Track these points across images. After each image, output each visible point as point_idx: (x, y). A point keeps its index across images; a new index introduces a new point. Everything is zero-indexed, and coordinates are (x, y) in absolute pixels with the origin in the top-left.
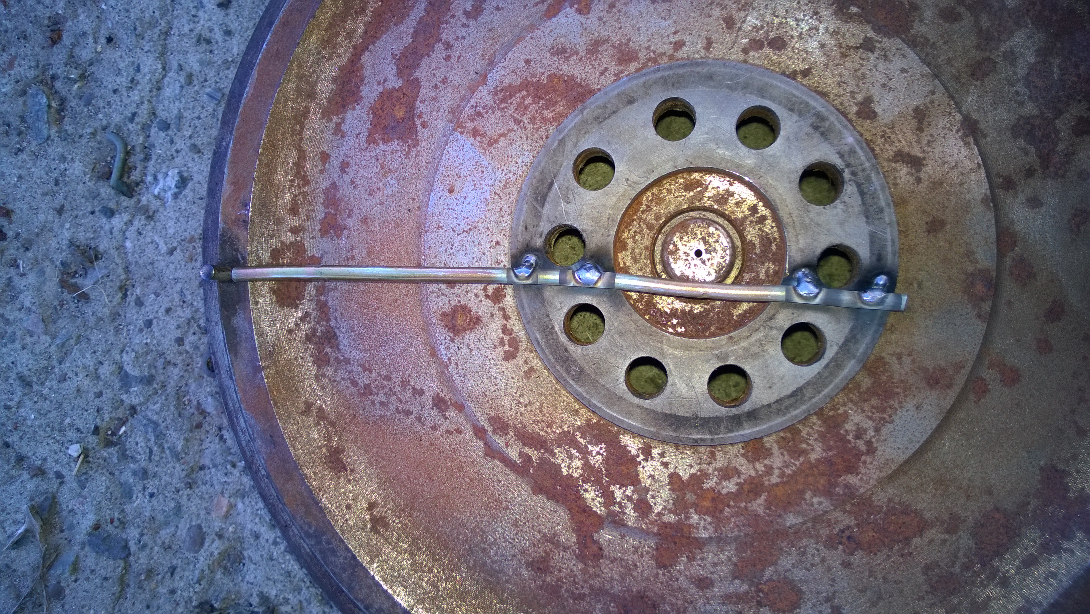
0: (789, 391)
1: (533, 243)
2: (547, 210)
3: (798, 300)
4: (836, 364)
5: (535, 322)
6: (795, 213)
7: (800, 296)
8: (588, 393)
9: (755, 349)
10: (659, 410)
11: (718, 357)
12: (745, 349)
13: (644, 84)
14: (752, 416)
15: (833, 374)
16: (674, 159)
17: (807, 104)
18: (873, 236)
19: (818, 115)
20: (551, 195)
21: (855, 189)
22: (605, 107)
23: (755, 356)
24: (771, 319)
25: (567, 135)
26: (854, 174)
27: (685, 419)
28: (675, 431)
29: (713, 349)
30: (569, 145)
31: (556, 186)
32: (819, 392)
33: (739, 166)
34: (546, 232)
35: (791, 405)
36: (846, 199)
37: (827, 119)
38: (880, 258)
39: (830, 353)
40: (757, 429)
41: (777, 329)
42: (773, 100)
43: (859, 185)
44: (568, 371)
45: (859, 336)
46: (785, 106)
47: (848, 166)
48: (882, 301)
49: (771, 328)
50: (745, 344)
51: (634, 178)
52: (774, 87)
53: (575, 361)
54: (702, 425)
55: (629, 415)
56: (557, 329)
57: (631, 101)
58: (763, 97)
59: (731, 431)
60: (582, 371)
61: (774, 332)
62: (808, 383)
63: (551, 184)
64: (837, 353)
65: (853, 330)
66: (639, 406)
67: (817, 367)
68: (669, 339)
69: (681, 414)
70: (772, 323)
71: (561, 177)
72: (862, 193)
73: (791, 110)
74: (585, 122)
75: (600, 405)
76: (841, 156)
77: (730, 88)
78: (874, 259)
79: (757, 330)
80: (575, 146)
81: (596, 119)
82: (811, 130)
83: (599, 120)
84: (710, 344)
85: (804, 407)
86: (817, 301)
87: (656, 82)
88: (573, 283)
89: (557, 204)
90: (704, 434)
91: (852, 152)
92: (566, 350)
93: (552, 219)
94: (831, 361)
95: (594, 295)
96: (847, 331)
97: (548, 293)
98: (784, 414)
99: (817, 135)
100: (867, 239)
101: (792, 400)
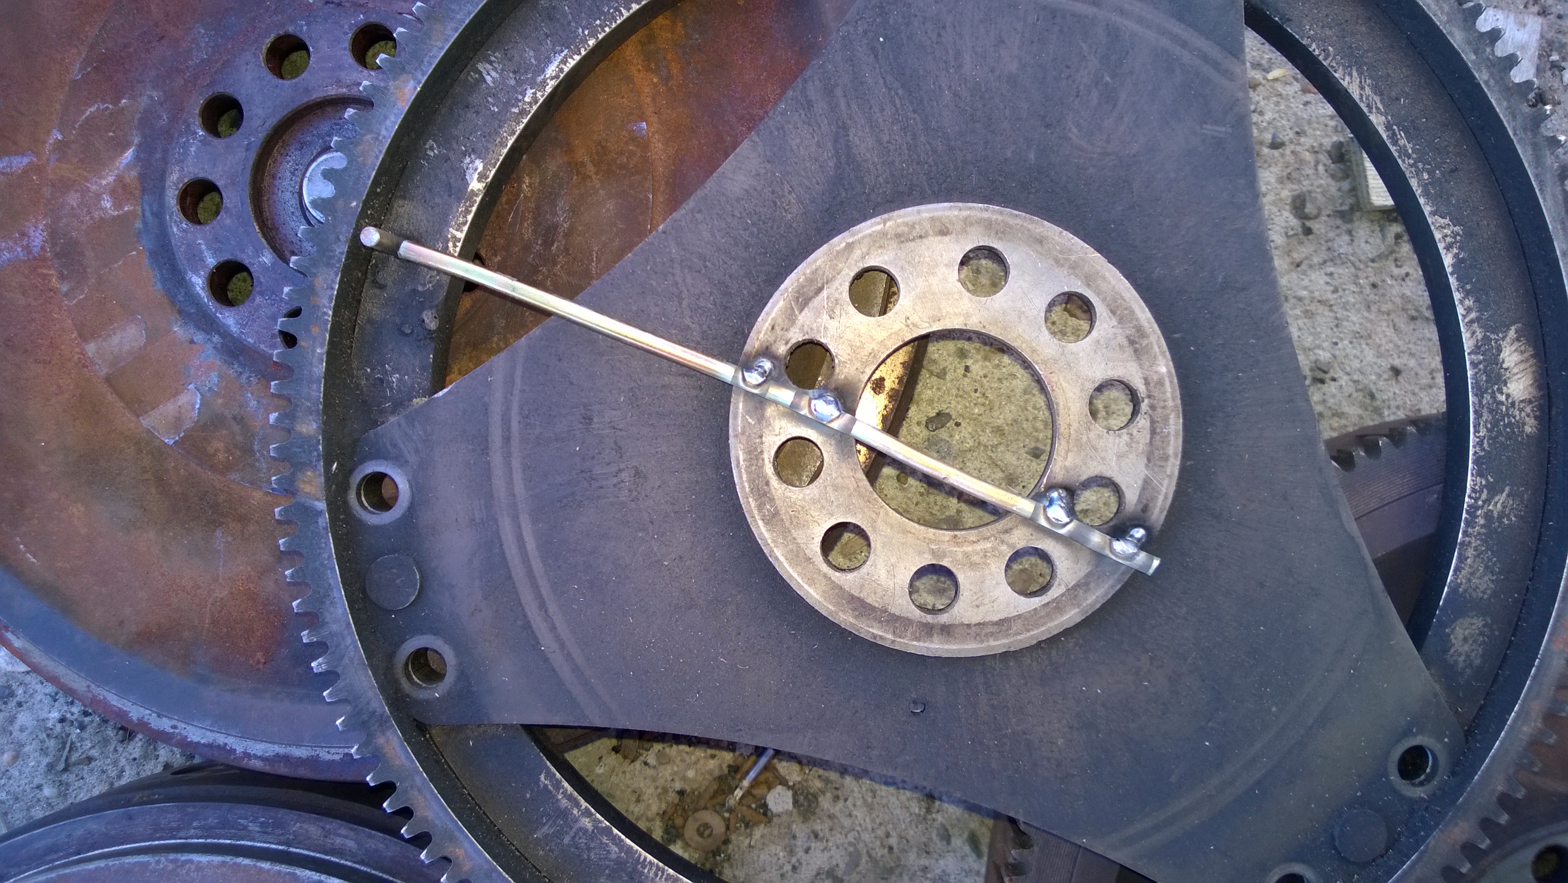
0: (995, 618)
1: (774, 348)
2: (804, 318)
3: (1043, 522)
4: (1057, 606)
5: (744, 439)
6: (1075, 426)
7: (1048, 519)
8: (774, 541)
9: (976, 558)
10: (847, 588)
11: (933, 552)
12: (967, 555)
13: (965, 219)
14: (946, 630)
15: (1049, 616)
16: (968, 316)
17: (1132, 312)
18: (1147, 482)
19: (1139, 329)
20: (816, 302)
21: (1148, 424)
22: (913, 227)
23: (973, 566)
24: (1006, 531)
25: (859, 242)
26: (1152, 407)
27: (873, 609)
28: (856, 617)
29: (932, 541)
30: (857, 253)
31: (825, 293)
32: (1028, 631)
33: (1034, 351)
34: (793, 341)
35: (992, 634)
36: (1135, 433)
37: (1147, 337)
38: (1145, 509)
39: (1055, 592)
40: (946, 647)
41: (1009, 545)
42: (1098, 293)
43: (1153, 422)
44: (760, 507)
45: (1092, 585)
46: (1108, 306)
47: (1149, 397)
48: (1131, 557)
49: (1003, 542)
50: (969, 549)
51: (915, 319)
52: (1104, 278)
53: (772, 500)
54: (888, 621)
55: (812, 582)
56: (766, 456)
57: (944, 232)
58: (1089, 286)
59: (918, 639)
60: (776, 514)
61: (1004, 548)
62: (1019, 616)
63: (820, 290)
64: (1063, 595)
65: (1088, 575)
66: (825, 576)
67: (1036, 602)
68: (887, 514)
69: (869, 601)
70: (1006, 537)
71: (834, 286)
72: (1153, 432)
73: (1113, 312)
74: (884, 234)
75: (782, 559)
76: (1147, 382)
77: (1057, 261)
78: (1140, 507)
79: (988, 538)
80: (863, 258)
81: (898, 236)
82: (1125, 343)
83: (901, 238)
84: (931, 536)
85: (1005, 641)
86: (1063, 531)
87: (979, 221)
88: (805, 412)
89: (818, 314)
90: (886, 631)
91: (1160, 383)
92: (767, 483)
93: (806, 328)
94: (1053, 601)
95: (821, 433)
96: (1082, 574)
97: (770, 411)
98: (982, 641)
99: (1129, 351)
100: (1140, 483)
101: (995, 629)
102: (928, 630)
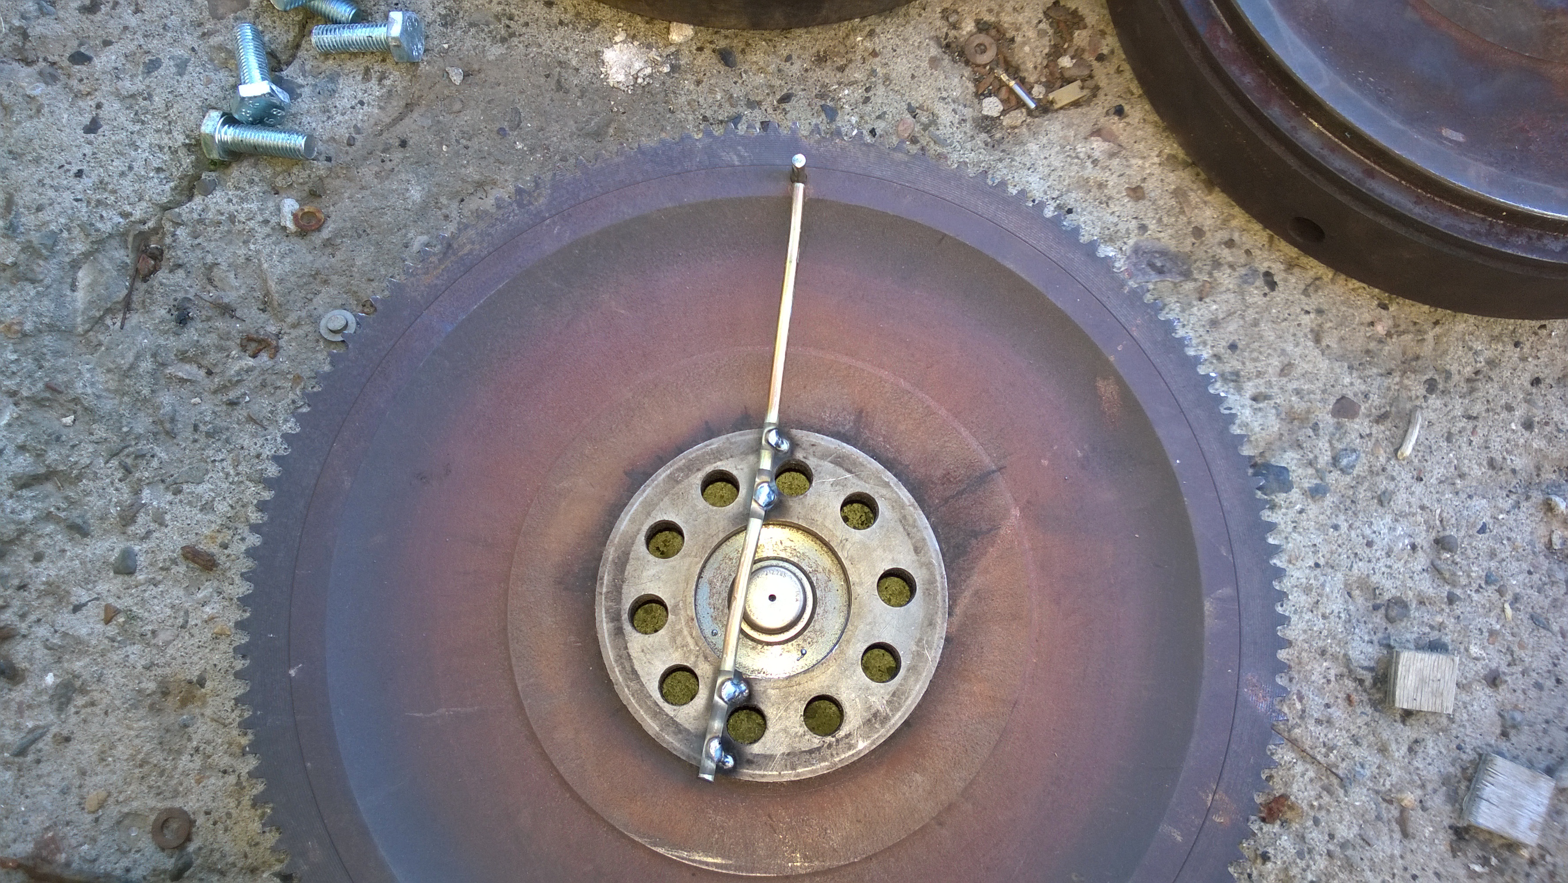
0: (636, 667)
1: (799, 450)
2: (828, 465)
3: (719, 681)
4: (658, 713)
5: (727, 445)
6: (800, 689)
7: (723, 683)
8: (657, 485)
9: (679, 640)
10: (634, 548)
11: (676, 606)
12: (680, 632)
13: (931, 563)
14: (619, 632)
15: (648, 709)
16: (861, 584)
17: (898, 710)
18: (771, 757)
19: (887, 718)
20: (840, 471)
21: (815, 746)
22: (914, 526)
23: (673, 640)
24: (706, 658)
25: (893, 490)
26: (830, 746)
27: (623, 571)
28: (613, 561)
29: (685, 602)
30: (884, 491)
31: (848, 475)
32: (633, 695)
33: (848, 642)
34: (808, 462)
35: (624, 668)
36: (807, 737)
37: (882, 727)
38: (750, 762)
39: (667, 708)
40: (606, 635)
41: (696, 662)
42: (905, 679)
43: (818, 749)
44: (680, 469)
45: (680, 736)
46: (898, 689)
47: (837, 741)
48: (709, 756)
49: (697, 657)
50: (686, 632)
51: (848, 545)
52: (917, 681)
53: (687, 476)
54: (615, 585)
55: (632, 521)
56: (719, 463)
57: (917, 551)
58: (908, 670)
59: (607, 611)
60: (678, 482)
61: (693, 659)
62: (642, 685)
63: (850, 472)
64: (667, 715)
65: (686, 730)
66: (639, 530)
67: (657, 695)
68: (697, 563)
69: (628, 567)
70: (701, 658)
71: (855, 480)
72: (811, 752)
73: (894, 695)
74: (903, 507)
75: (645, 495)
76: (847, 736)
77: (920, 640)
78: (750, 757)
79: (697, 644)
80: (882, 496)
81: (904, 517)
82: (873, 711)
83: (903, 519)
84: (689, 600)
85: (621, 680)
86: (716, 698)
87: (932, 574)
88: (758, 480)
89: (833, 475)
90: (607, 586)
91: (850, 747)
92: (699, 470)
93: (819, 469)
94: (661, 708)
95: (745, 500)
96: (687, 726)
97: (752, 458)
98: (616, 661)
99: (867, 715)
100: (768, 752)
101: (628, 668)
102: (615, 618)
